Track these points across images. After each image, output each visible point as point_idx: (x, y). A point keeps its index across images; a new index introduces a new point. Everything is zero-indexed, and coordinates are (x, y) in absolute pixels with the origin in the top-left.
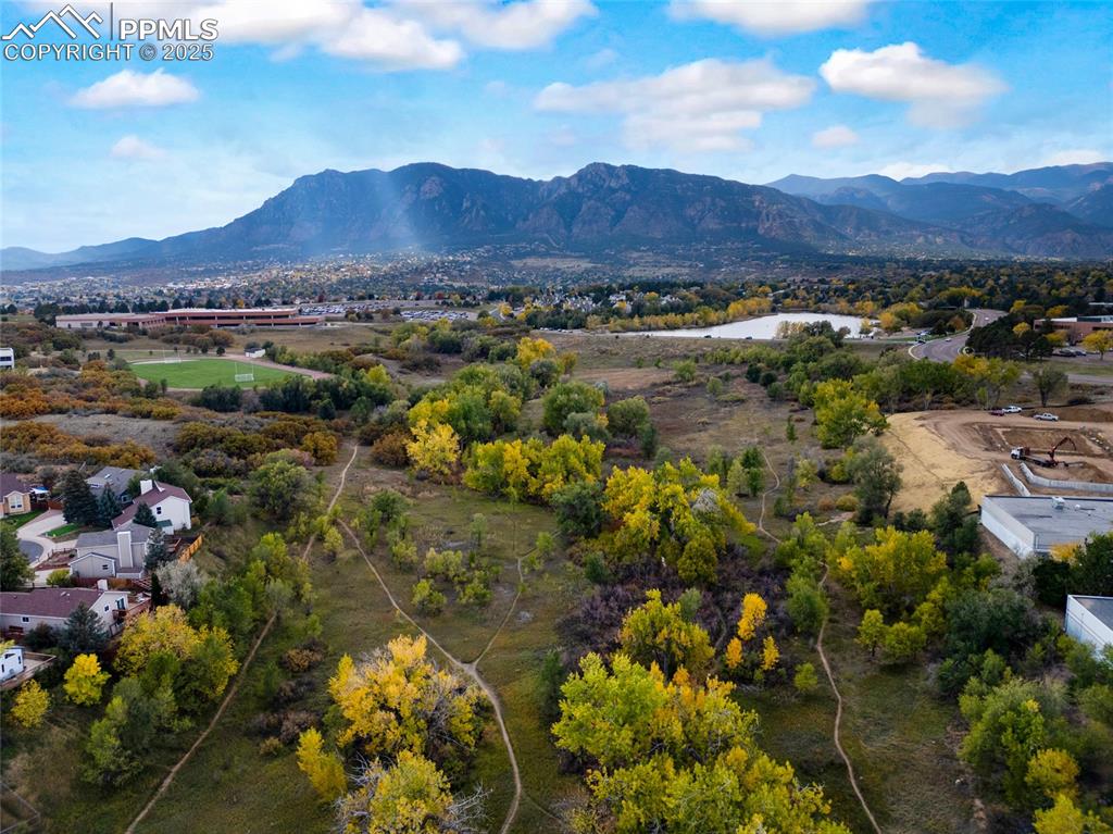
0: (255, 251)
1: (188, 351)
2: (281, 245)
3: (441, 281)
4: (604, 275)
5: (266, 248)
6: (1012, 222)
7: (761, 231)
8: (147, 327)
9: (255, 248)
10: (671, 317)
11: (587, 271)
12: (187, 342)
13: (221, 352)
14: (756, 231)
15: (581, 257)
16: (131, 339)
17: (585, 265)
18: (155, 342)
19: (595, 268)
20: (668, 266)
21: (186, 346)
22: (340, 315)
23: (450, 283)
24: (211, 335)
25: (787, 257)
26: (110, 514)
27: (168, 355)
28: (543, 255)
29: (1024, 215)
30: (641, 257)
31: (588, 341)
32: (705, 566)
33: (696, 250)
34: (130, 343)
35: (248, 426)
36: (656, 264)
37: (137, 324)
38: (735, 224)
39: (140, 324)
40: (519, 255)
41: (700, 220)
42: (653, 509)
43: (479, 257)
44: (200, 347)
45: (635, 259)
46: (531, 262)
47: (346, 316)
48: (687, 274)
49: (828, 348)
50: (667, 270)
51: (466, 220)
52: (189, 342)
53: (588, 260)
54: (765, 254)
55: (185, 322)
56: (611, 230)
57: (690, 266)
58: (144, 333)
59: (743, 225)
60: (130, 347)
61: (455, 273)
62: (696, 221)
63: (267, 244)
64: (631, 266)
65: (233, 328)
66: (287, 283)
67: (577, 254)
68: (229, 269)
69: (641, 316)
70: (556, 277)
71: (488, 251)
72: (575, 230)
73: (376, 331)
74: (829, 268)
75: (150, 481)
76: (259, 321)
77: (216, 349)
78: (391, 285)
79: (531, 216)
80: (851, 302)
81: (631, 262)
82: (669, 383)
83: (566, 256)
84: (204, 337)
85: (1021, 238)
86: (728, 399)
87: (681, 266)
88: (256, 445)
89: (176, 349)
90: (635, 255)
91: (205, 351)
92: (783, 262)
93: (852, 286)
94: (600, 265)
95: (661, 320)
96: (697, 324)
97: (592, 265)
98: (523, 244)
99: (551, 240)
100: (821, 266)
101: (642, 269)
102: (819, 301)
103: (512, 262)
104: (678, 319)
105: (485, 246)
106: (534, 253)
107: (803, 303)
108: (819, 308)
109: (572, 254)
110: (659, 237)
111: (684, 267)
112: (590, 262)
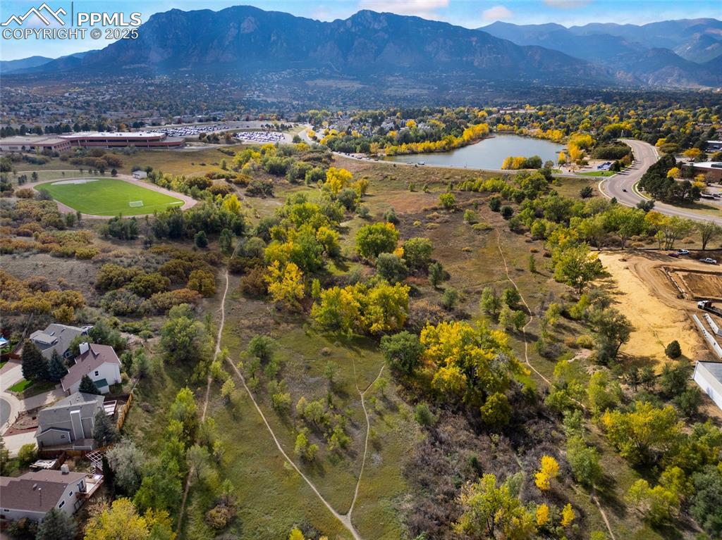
0: (125, 69)
1: (90, 172)
2: (143, 65)
3: (258, 96)
4: (371, 94)
5: (132, 66)
6: (640, 60)
7: (476, 64)
8: (57, 150)
9: (124, 67)
10: (427, 144)
11: (359, 91)
12: (88, 164)
13: (114, 173)
14: (472, 63)
15: (353, 80)
16: (47, 161)
17: (357, 85)
18: (65, 164)
19: (364, 88)
20: (414, 88)
21: (89, 167)
22: (194, 136)
23: (264, 98)
24: (105, 158)
25: (493, 83)
26: (58, 373)
27: (76, 176)
28: (329, 78)
29: (649, 56)
30: (396, 81)
31: (374, 167)
32: (503, 416)
33: (432, 76)
34: (47, 165)
35: (149, 264)
36: (405, 86)
37: (50, 148)
38: (459, 58)
39: (53, 148)
40: (312, 77)
41: (435, 55)
42: (460, 363)
43: (284, 78)
44: (99, 168)
45: (391, 82)
46: (320, 82)
47: (200, 138)
48: (426, 94)
49: (544, 183)
50: (413, 91)
51: (274, 50)
52: (91, 164)
53: (359, 82)
54: (478, 81)
55: (84, 143)
56: (375, 60)
57: (428, 89)
58: (57, 155)
59: (464, 59)
60: (47, 168)
61: (268, 90)
62: (433, 55)
63: (133, 64)
64: (388, 87)
65: (120, 149)
66: (150, 96)
67: (352, 77)
68: (107, 83)
69: (407, 143)
70: (337, 94)
71: (290, 74)
72: (350, 59)
73: (223, 152)
74: (521, 93)
75: (87, 343)
76: (138, 144)
77: (111, 170)
78: (224, 99)
79: (319, 48)
80: (545, 129)
81: (389, 84)
82: (435, 209)
83: (343, 79)
84: (99, 160)
85: (645, 73)
86: (480, 227)
87: (422, 88)
88: (158, 285)
89: (81, 170)
90: (391, 79)
91: (102, 172)
92: (491, 87)
93: (540, 113)
94: (367, 86)
95: (421, 146)
96: (444, 148)
97: (362, 86)
98: (314, 69)
99: (333, 67)
100: (516, 91)
101: (396, 89)
102: (520, 125)
103: (307, 82)
104: (432, 145)
105: (288, 70)
106: (321, 76)
107: (510, 128)
108: (521, 132)
109: (348, 77)
110: (408, 66)
111: (424, 89)
112: (360, 84)
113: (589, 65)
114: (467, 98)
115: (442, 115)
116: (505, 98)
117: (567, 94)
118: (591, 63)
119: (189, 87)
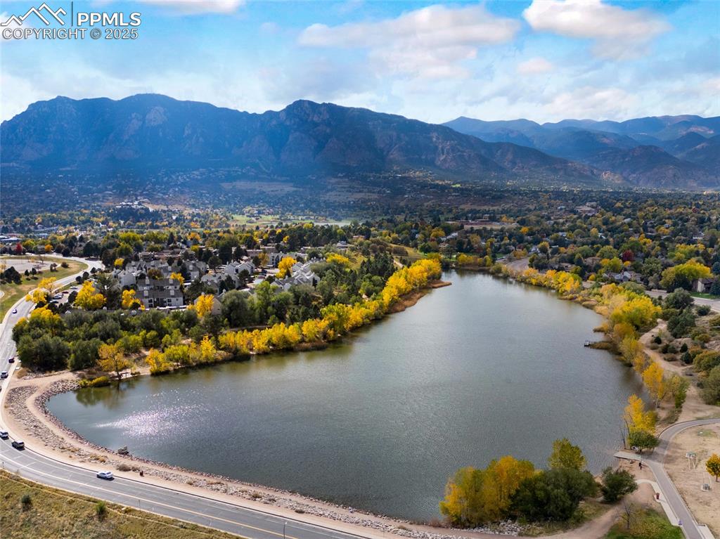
7: (437, 163)
11: (288, 195)
14: (434, 162)
15: (285, 181)
17: (288, 189)
19: (296, 191)
20: (360, 192)
28: (256, 178)
29: (635, 154)
30: (338, 183)
33: (384, 178)
36: (350, 190)
38: (416, 157)
40: (230, 178)
41: (388, 152)
43: (194, 179)
45: (332, 184)
46: (240, 184)
51: (186, 146)
53: (292, 184)
54: (440, 183)
56: (314, 158)
57: (379, 192)
59: (423, 157)
62: (385, 153)
64: (328, 191)
67: (284, 178)
71: (202, 174)
72: (283, 157)
79: (244, 144)
81: (329, 187)
83: (272, 181)
90: (333, 181)
93: (525, 229)
94: (301, 190)
95: (261, 338)
96: (325, 335)
97: (295, 189)
98: (236, 168)
99: (261, 166)
100: (487, 195)
101: (338, 193)
102: (496, 252)
103: (223, 184)
104: (290, 332)
105: (201, 170)
106: (244, 177)
107: (479, 260)
108: (499, 271)
109: (279, 178)
110: (355, 165)
111: (374, 193)
112: (294, 187)
113: (570, 164)
114: (426, 204)
115: (368, 238)
116: (473, 204)
117: (550, 198)
118: (571, 163)
119: (48, 190)
